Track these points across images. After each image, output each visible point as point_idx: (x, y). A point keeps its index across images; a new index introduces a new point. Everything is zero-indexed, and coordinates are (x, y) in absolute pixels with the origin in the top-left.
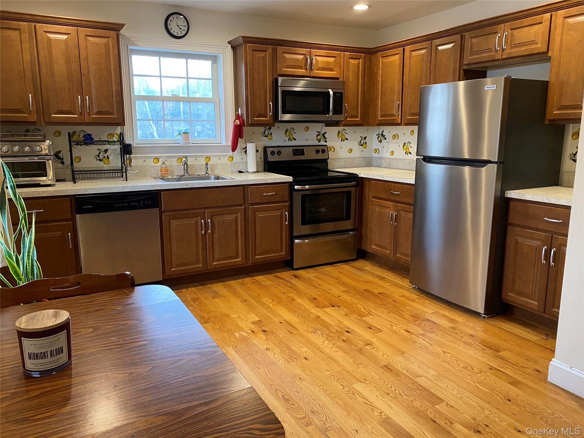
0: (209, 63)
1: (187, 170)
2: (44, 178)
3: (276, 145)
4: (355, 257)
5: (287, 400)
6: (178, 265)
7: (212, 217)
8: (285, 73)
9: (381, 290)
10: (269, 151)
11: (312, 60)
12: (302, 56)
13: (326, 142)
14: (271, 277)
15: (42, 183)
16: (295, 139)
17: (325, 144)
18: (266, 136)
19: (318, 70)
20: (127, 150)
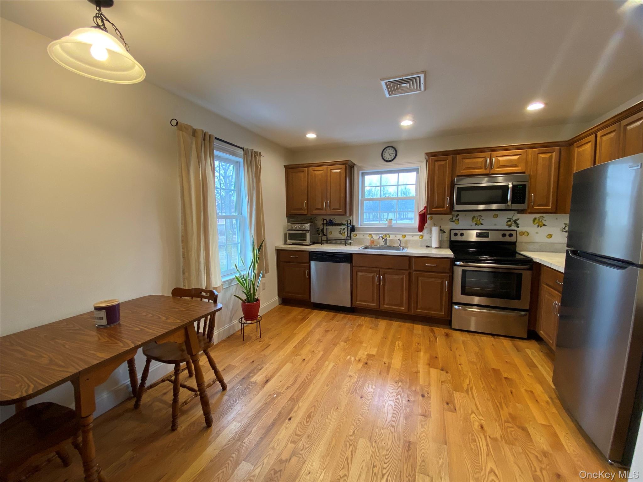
1: (386, 243)
2: (305, 242)
3: (462, 228)
4: (526, 337)
7: (384, 275)
8: (464, 174)
10: (453, 232)
11: (491, 161)
12: (482, 159)
13: (518, 227)
15: (304, 244)
16: (482, 224)
17: (516, 228)
18: (453, 222)
19: (499, 167)
20: (353, 229)
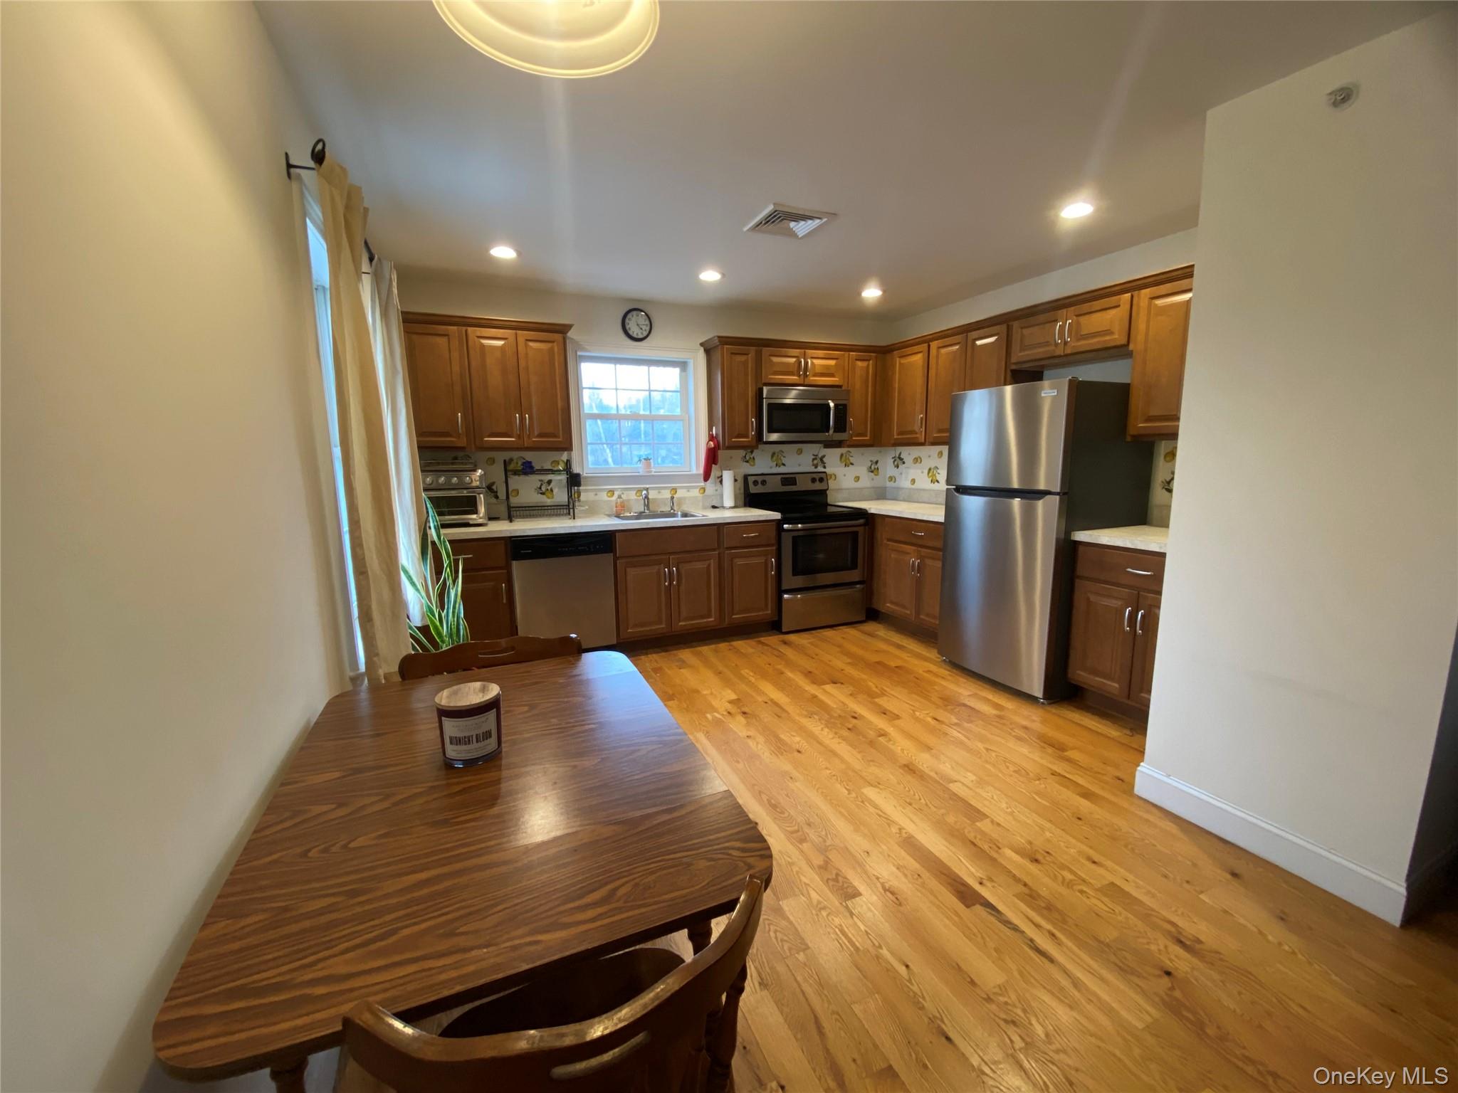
0: (675, 372)
1: (647, 506)
2: (474, 516)
3: (760, 472)
4: (864, 619)
5: (774, 807)
6: (636, 626)
7: (678, 565)
8: (772, 381)
9: (899, 663)
10: (751, 479)
11: (806, 363)
12: (794, 360)
13: (825, 467)
14: (752, 642)
15: (471, 522)
16: (784, 465)
17: (823, 470)
18: (747, 462)
19: (814, 376)
20: (574, 480)
